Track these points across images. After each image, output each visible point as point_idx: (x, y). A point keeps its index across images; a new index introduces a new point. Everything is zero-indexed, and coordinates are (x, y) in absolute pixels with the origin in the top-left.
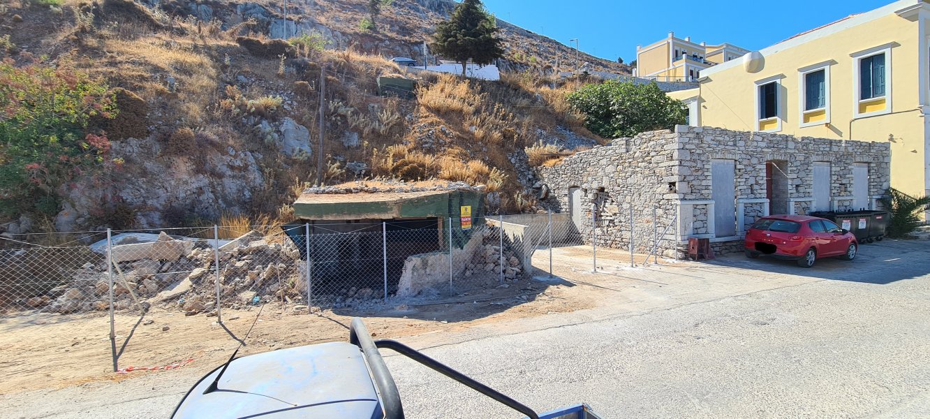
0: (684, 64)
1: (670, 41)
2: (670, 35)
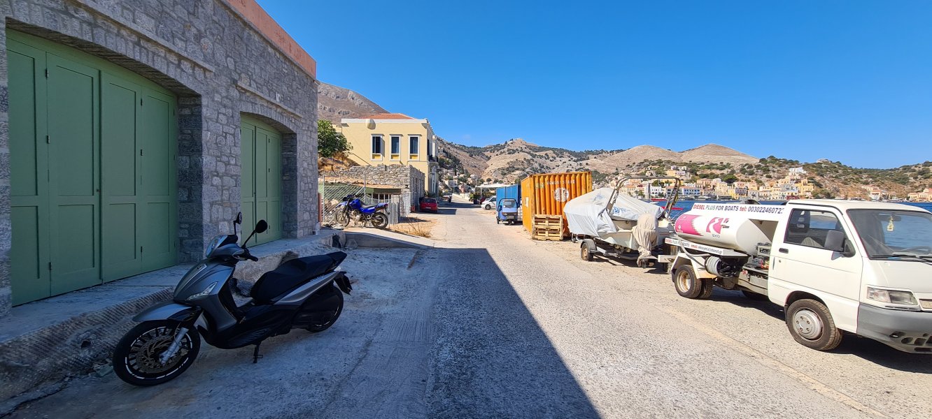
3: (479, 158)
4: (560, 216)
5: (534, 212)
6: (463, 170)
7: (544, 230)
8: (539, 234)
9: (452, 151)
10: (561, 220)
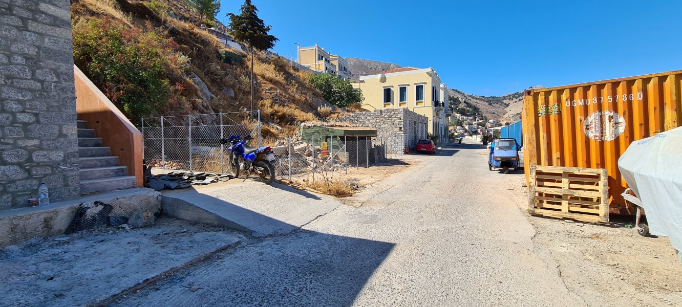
0: (324, 63)
1: (317, 48)
2: (316, 45)
3: (498, 105)
4: (601, 171)
5: (535, 161)
6: (482, 117)
7: (559, 197)
8: (545, 205)
9: (473, 102)
10: (603, 181)
